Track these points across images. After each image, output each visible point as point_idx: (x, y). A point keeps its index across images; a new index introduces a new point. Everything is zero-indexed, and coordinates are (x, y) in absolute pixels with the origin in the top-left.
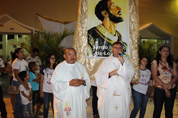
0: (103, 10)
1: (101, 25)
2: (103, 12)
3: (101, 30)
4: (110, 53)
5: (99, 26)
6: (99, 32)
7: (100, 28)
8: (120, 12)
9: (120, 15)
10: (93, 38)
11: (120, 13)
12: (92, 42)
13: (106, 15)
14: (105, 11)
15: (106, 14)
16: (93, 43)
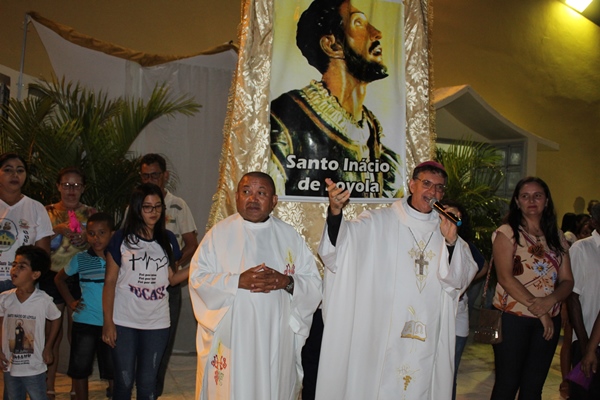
0: (327, 34)
1: (317, 86)
2: (327, 40)
3: (317, 102)
4: (345, 183)
5: (310, 86)
6: (310, 108)
7: (314, 95)
8: (379, 46)
9: (378, 54)
10: (287, 131)
11: (377, 49)
12: (285, 144)
13: (335, 50)
14: (333, 37)
15: (334, 48)
16: (287, 147)
